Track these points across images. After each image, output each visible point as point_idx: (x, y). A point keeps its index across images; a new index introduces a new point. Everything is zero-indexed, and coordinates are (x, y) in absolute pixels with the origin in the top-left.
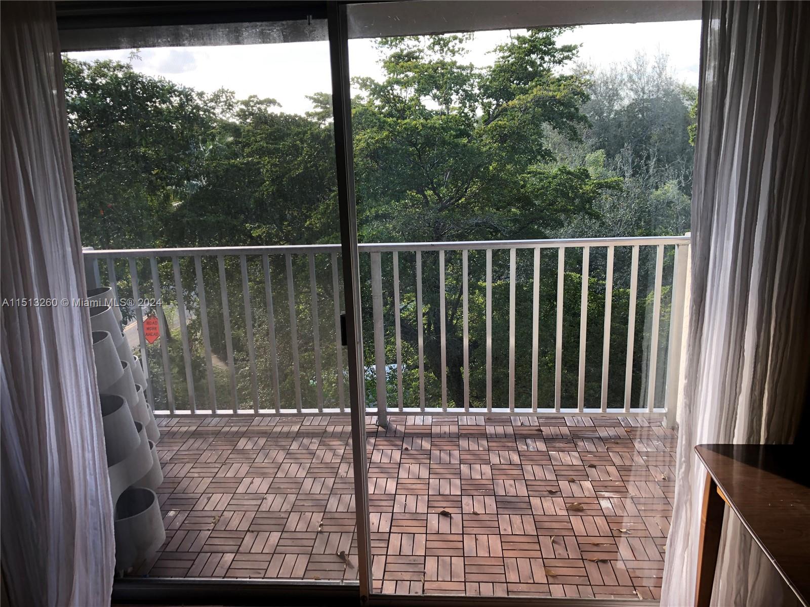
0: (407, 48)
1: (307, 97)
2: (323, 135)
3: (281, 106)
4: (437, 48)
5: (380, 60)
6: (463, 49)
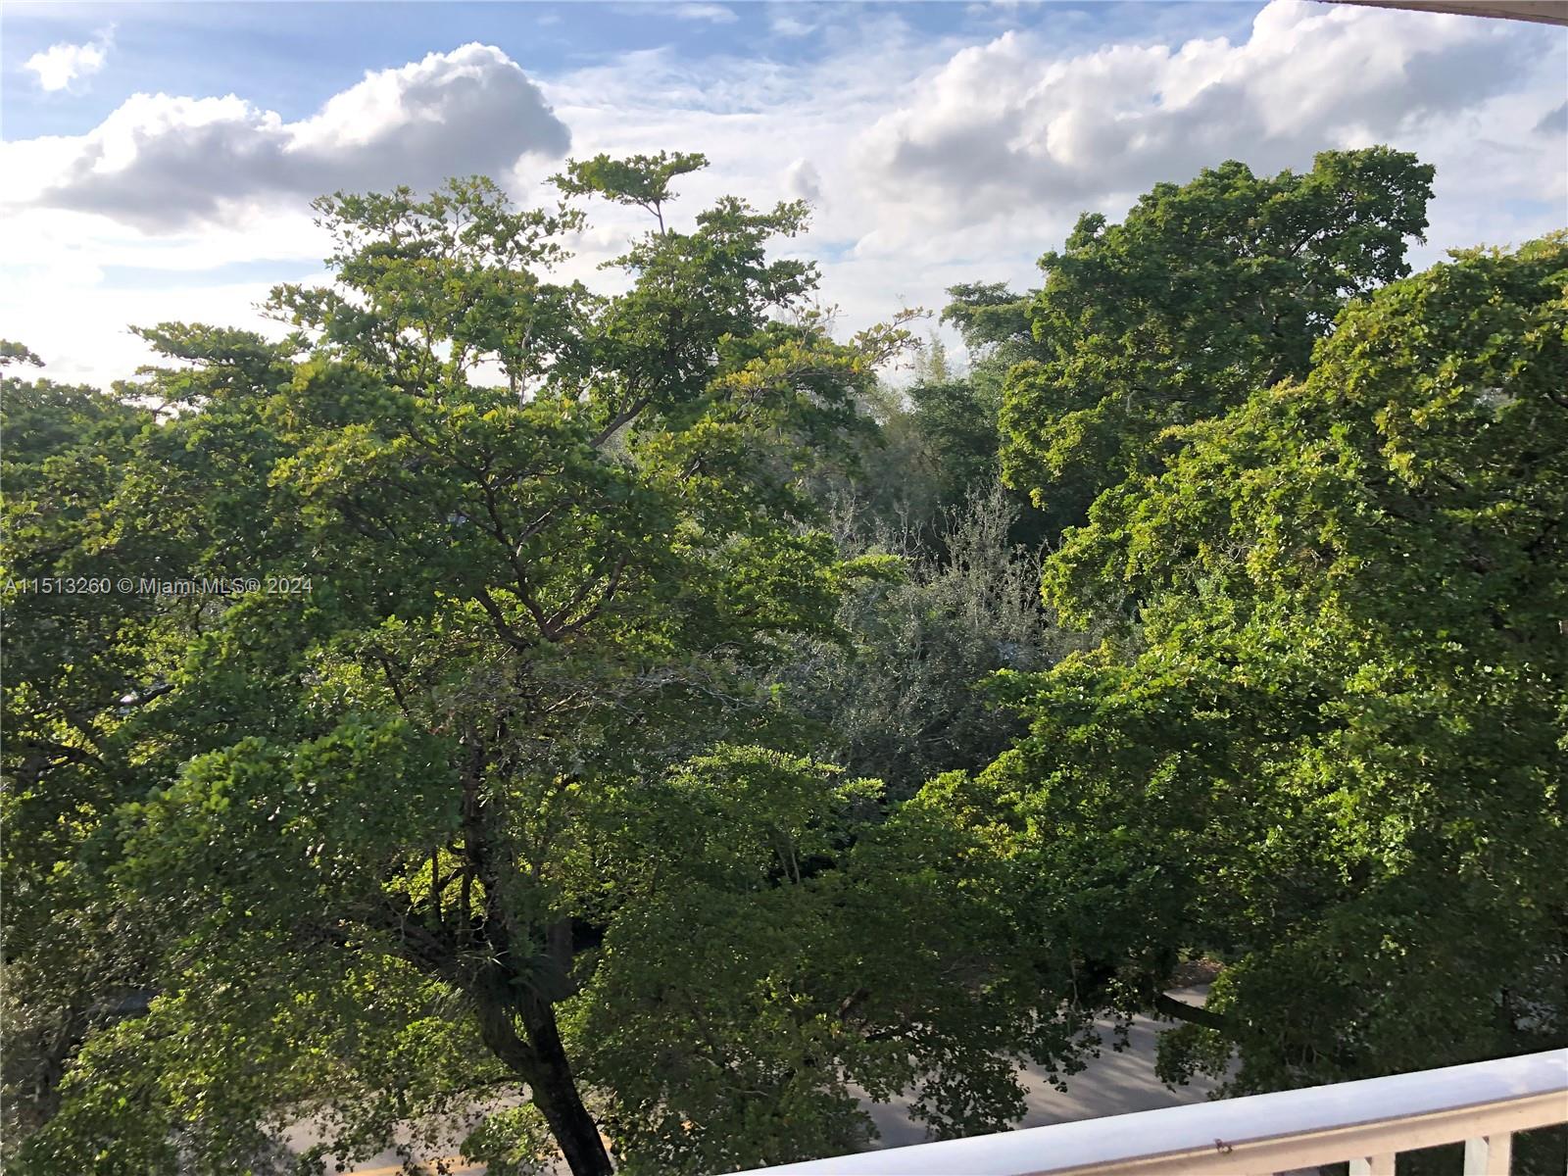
0: (414, 230)
1: (135, 330)
2: (194, 438)
3: (41, 365)
4: (487, 240)
5: (337, 257)
6: (554, 248)
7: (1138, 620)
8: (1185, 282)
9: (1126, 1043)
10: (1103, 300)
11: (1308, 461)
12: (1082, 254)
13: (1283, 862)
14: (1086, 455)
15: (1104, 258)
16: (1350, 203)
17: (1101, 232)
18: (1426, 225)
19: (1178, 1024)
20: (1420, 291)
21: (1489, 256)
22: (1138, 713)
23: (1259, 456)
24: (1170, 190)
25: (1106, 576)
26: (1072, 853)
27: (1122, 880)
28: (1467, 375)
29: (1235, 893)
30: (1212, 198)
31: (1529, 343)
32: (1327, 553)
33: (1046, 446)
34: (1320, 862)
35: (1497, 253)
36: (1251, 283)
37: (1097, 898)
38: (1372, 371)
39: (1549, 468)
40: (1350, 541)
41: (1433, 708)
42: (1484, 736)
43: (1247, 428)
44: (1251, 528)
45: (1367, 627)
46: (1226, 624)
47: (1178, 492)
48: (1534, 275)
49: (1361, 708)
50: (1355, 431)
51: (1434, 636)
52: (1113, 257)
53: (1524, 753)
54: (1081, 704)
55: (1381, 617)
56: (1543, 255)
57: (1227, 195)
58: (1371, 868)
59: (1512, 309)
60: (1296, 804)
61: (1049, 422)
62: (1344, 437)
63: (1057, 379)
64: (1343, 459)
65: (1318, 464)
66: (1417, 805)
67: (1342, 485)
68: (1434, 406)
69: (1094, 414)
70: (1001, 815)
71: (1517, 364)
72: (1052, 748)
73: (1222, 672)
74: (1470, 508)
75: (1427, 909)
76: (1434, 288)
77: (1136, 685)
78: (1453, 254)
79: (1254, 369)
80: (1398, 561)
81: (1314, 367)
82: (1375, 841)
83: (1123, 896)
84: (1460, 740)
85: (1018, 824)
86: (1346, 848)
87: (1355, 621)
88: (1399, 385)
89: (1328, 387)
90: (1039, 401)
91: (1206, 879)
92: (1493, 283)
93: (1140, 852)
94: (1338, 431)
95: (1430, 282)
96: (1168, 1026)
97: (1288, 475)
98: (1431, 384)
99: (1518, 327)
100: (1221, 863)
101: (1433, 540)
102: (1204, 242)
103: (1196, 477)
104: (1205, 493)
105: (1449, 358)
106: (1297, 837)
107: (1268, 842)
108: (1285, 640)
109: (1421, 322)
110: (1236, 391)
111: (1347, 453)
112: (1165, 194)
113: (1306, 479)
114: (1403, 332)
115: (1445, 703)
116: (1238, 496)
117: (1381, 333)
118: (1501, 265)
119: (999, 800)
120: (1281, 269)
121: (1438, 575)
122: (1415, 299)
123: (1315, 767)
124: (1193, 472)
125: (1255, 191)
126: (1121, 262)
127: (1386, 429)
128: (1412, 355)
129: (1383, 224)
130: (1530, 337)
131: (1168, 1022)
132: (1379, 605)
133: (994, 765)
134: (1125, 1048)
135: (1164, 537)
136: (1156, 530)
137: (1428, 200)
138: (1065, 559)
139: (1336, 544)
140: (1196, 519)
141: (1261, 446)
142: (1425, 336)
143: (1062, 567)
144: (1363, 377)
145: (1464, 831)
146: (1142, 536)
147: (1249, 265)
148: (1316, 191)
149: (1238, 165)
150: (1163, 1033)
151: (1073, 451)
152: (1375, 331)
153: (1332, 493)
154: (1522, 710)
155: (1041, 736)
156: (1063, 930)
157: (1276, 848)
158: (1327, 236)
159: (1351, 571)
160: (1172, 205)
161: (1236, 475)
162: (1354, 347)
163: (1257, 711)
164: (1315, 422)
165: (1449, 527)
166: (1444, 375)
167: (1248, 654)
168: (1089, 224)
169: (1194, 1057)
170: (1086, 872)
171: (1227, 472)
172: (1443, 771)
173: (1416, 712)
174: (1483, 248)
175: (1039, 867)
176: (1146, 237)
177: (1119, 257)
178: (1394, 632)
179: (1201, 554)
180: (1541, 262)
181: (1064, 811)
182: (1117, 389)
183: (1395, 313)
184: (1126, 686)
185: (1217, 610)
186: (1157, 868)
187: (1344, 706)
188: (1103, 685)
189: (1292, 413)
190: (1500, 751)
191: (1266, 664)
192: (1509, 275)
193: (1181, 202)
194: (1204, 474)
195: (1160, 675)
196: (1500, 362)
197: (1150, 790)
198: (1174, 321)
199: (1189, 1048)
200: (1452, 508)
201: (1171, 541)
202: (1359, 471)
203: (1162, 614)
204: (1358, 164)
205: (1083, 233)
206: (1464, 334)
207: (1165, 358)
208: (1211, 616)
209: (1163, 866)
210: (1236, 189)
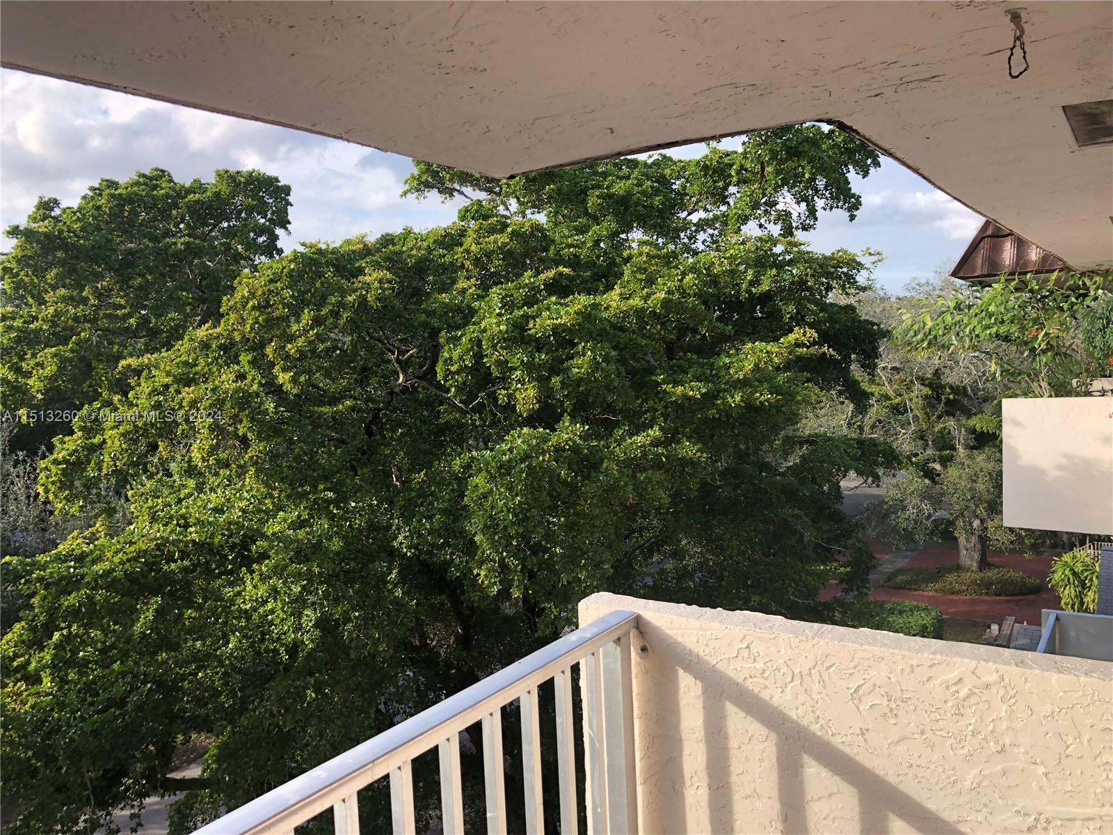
7: (127, 500)
8: (130, 252)
9: (140, 824)
10: (62, 263)
11: (226, 380)
12: (42, 227)
13: (243, 657)
14: (64, 382)
15: (61, 232)
16: (241, 205)
17: (57, 212)
18: (290, 223)
19: (181, 796)
20: (285, 268)
21: (324, 247)
22: (118, 574)
23: (193, 378)
24: (112, 184)
25: (91, 472)
26: (79, 692)
27: (121, 703)
28: (317, 321)
29: (211, 688)
30: (144, 193)
31: (350, 302)
32: (245, 441)
33: (28, 375)
34: (267, 650)
35: (328, 245)
36: (177, 255)
37: (101, 722)
38: (260, 319)
39: (377, 376)
40: (258, 432)
41: (319, 536)
42: (352, 547)
43: (184, 358)
44: (193, 428)
45: (275, 488)
46: (190, 495)
47: (137, 406)
48: (350, 261)
49: (276, 543)
50: (255, 358)
51: (316, 489)
52: (69, 231)
53: (375, 554)
54: (71, 576)
55: (282, 480)
56: (354, 248)
57: (155, 192)
58: (298, 646)
59: (339, 281)
60: (247, 615)
61: (28, 356)
62: (249, 362)
63: (33, 322)
64: (249, 378)
65: (233, 382)
66: (320, 599)
67: (250, 395)
68: (301, 342)
69: (66, 350)
70: (19, 676)
71: (345, 316)
72: (51, 615)
73: (180, 534)
74: (330, 405)
75: (329, 666)
76: (292, 267)
77: (116, 553)
78: (303, 244)
79: (187, 316)
80: (291, 442)
81: (222, 316)
82: (298, 628)
83: (123, 715)
84: (337, 554)
85: (34, 679)
86: (283, 637)
87: (267, 484)
88: (279, 329)
89: (235, 330)
90: (18, 340)
91: (189, 683)
92: (328, 264)
93: (135, 676)
94: (245, 358)
95: (290, 261)
96: (173, 799)
97: (214, 390)
98: (297, 328)
99: (343, 293)
100: (199, 668)
101: (310, 428)
102: (141, 225)
103: (149, 394)
104: (157, 406)
105: (306, 311)
106: (250, 638)
107: (230, 646)
108: (223, 505)
109: (287, 288)
110: (177, 331)
111: (252, 373)
112: (108, 187)
113: (227, 392)
114: (277, 294)
115: (326, 531)
116: (181, 407)
117: (264, 293)
118: (332, 253)
119: (15, 664)
120: (197, 247)
121: (315, 449)
122: (282, 272)
123: (255, 587)
124: (147, 391)
125: (175, 191)
126: (76, 236)
127: (274, 357)
128: (284, 308)
129: (262, 221)
130: (350, 299)
131: (172, 797)
132: (282, 473)
133: (9, 636)
134: (139, 828)
135: (130, 440)
136: (123, 435)
137: (289, 207)
138: (56, 462)
139: (250, 435)
140: (153, 425)
141: (194, 370)
142: (290, 296)
143: (53, 468)
144: (256, 323)
145: (345, 611)
146: (113, 439)
147: (175, 243)
148: (217, 194)
149: (163, 171)
150: (171, 805)
151: (52, 379)
152: (260, 293)
153: (244, 401)
154: (372, 527)
155: (41, 606)
156: (76, 754)
157: (236, 648)
158: (229, 225)
159: (260, 452)
160: (113, 196)
161: (178, 392)
162: (247, 303)
163: (208, 557)
164: (229, 352)
165: (319, 418)
166: (304, 322)
167: (196, 518)
168: (46, 206)
169: (196, 815)
170: (92, 704)
171: (172, 390)
172: (329, 575)
173: (308, 539)
174: (320, 242)
175: (52, 710)
176: (95, 218)
177: (74, 232)
178: (293, 489)
179: (161, 449)
180: (354, 252)
181: (66, 662)
182: (84, 330)
183: (271, 281)
184: (109, 555)
185: (183, 485)
186: (149, 685)
187: (265, 544)
188: (90, 558)
189: (214, 346)
190: (360, 556)
191: (210, 523)
192: (336, 259)
193: (120, 195)
194: (154, 392)
195: (135, 543)
196: (336, 314)
197: (138, 628)
198: (124, 282)
199: (192, 809)
200: (319, 406)
201: (136, 441)
202: (260, 384)
203: (143, 494)
204: (243, 180)
205: (42, 211)
206: (313, 296)
207: (121, 307)
208: (179, 491)
209: (154, 682)
210: (162, 189)
